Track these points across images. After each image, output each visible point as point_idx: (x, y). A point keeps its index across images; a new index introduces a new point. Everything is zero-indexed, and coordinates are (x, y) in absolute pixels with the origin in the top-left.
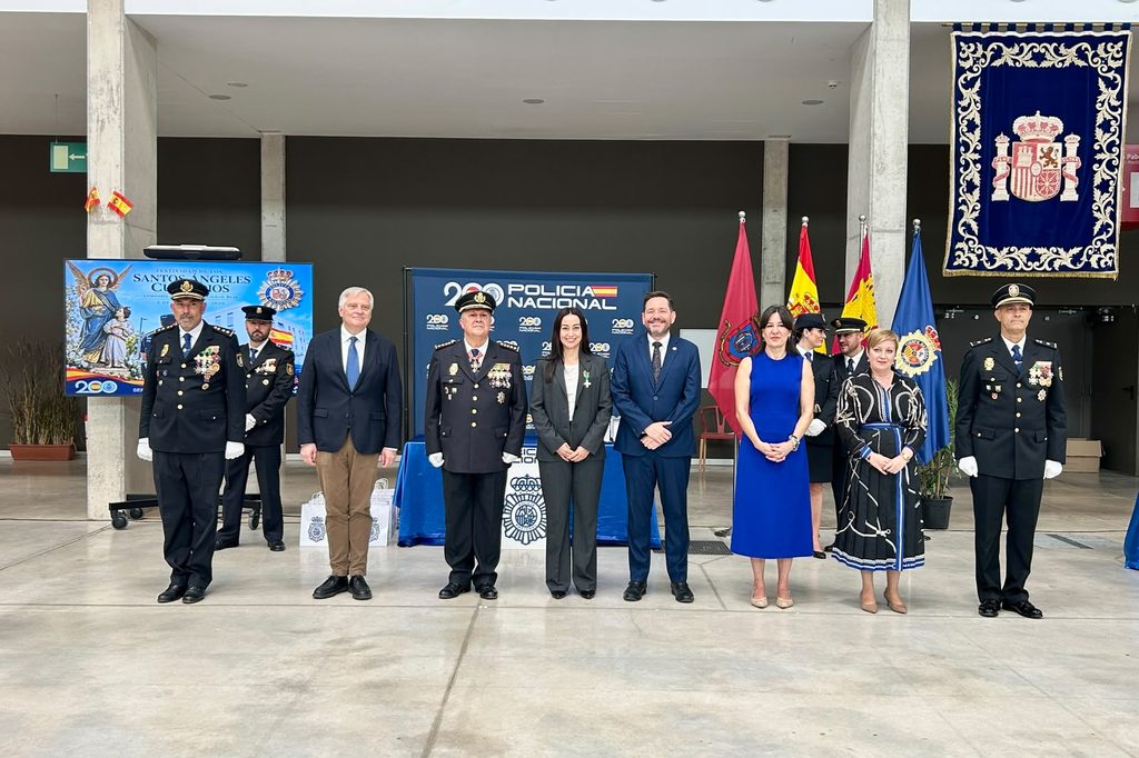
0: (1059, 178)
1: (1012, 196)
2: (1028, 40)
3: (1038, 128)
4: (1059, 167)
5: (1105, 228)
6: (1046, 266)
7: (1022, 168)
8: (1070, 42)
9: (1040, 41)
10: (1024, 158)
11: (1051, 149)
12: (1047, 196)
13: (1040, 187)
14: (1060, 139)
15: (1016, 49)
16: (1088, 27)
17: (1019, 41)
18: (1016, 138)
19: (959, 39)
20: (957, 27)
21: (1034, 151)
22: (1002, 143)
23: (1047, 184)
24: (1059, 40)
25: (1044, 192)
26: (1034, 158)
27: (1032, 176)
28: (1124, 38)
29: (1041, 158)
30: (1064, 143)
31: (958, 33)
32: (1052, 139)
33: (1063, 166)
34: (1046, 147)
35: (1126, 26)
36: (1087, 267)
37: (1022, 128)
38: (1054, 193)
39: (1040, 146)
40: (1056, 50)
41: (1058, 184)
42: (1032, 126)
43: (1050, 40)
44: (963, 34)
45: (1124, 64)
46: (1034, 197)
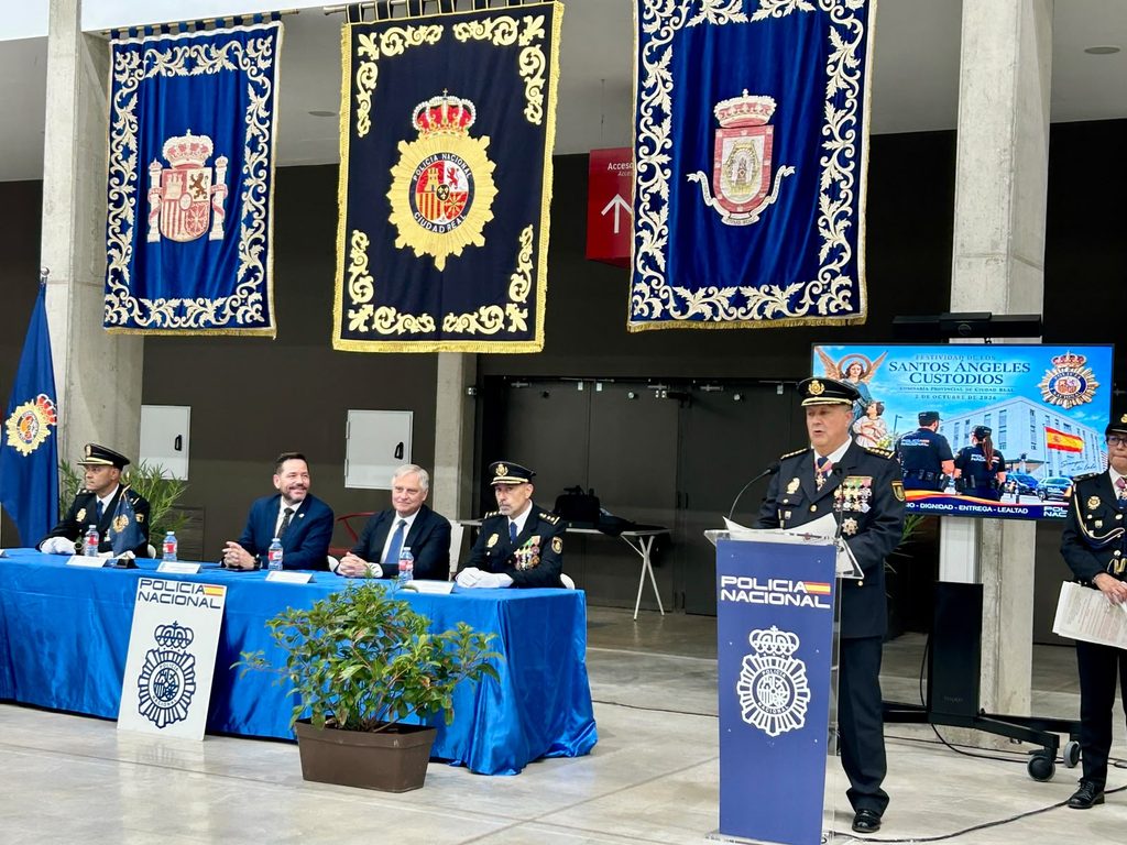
0: (207, 211)
1: (162, 236)
2: (180, 43)
3: (188, 151)
4: (209, 196)
5: (251, 273)
6: (191, 322)
7: (170, 201)
8: (220, 41)
9: (190, 43)
10: (173, 190)
11: (201, 176)
12: (195, 235)
13: (190, 223)
14: (210, 163)
15: (169, 55)
16: (238, 21)
17: (171, 44)
18: (166, 165)
19: (116, 47)
20: (116, 34)
21: (184, 179)
22: (155, 170)
23: (196, 219)
24: (210, 40)
25: (192, 230)
26: (184, 188)
27: (181, 209)
28: (274, 31)
29: (191, 187)
30: (214, 167)
31: (115, 41)
32: (202, 163)
33: (212, 196)
34: (195, 173)
35: (276, 16)
36: (233, 322)
37: (172, 151)
38: (203, 230)
39: (190, 172)
40: (207, 53)
41: (206, 219)
42: (182, 148)
43: (200, 41)
44: (122, 43)
45: (273, 64)
46: (182, 236)
